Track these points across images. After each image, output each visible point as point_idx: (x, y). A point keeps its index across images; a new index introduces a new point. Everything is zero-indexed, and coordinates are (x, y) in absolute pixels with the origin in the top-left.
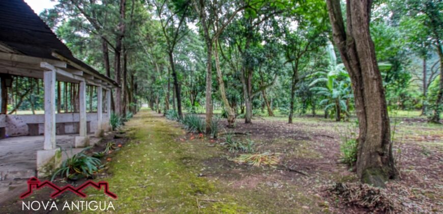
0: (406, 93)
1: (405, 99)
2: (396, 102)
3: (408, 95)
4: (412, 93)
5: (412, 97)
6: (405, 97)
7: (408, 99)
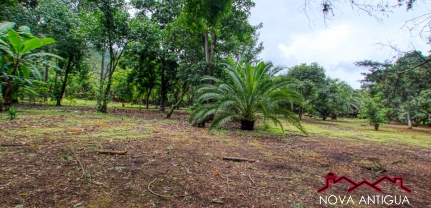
0: (88, 84)
1: (88, 89)
2: (80, 91)
3: (90, 86)
4: (93, 85)
5: (93, 88)
6: (87, 88)
7: (90, 90)
